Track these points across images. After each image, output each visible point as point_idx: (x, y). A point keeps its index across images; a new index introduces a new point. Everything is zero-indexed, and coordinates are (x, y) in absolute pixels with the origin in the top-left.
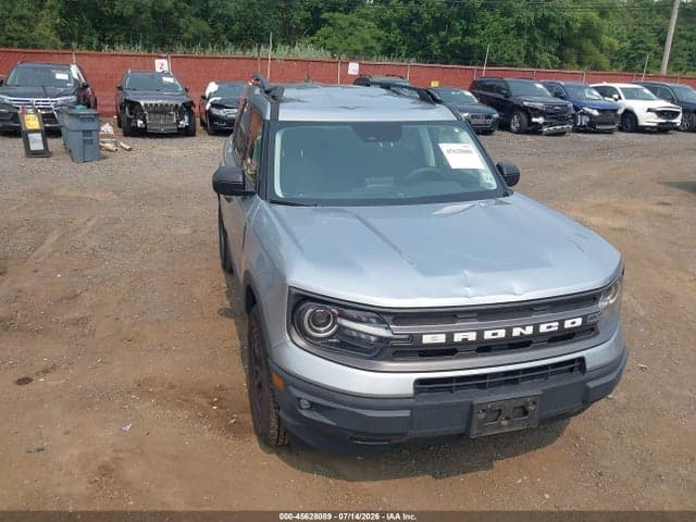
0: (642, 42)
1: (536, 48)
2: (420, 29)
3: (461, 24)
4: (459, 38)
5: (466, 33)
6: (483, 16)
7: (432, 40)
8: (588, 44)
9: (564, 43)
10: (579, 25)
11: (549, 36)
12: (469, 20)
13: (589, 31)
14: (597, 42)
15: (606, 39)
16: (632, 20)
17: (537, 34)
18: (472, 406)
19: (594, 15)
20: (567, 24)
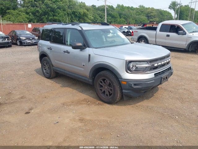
0: (96, 17)
1: (73, 19)
2: (39, 15)
3: (52, 13)
4: (52, 17)
5: (54, 15)
6: (58, 11)
7: (43, 18)
8: (86, 18)
9: (80, 18)
10: (82, 13)
11: (76, 16)
12: (54, 12)
13: (85, 15)
14: (87, 17)
15: (89, 16)
16: (92, 12)
17: (73, 15)
18: (162, 78)
19: (85, 11)
20: (80, 13)
